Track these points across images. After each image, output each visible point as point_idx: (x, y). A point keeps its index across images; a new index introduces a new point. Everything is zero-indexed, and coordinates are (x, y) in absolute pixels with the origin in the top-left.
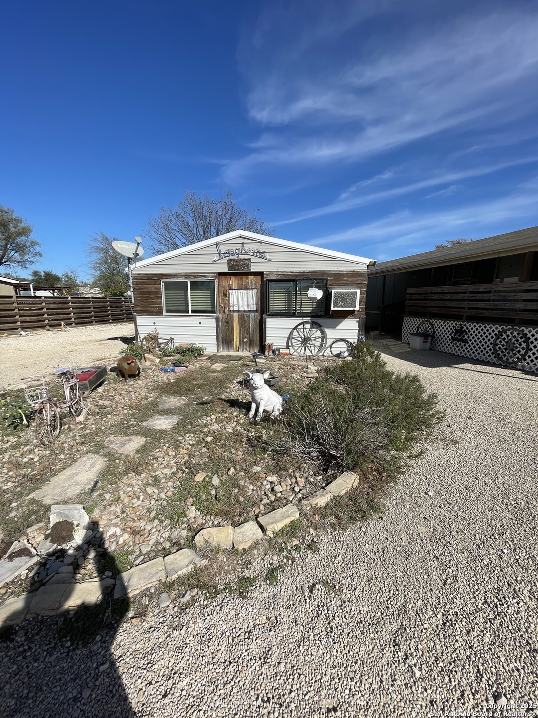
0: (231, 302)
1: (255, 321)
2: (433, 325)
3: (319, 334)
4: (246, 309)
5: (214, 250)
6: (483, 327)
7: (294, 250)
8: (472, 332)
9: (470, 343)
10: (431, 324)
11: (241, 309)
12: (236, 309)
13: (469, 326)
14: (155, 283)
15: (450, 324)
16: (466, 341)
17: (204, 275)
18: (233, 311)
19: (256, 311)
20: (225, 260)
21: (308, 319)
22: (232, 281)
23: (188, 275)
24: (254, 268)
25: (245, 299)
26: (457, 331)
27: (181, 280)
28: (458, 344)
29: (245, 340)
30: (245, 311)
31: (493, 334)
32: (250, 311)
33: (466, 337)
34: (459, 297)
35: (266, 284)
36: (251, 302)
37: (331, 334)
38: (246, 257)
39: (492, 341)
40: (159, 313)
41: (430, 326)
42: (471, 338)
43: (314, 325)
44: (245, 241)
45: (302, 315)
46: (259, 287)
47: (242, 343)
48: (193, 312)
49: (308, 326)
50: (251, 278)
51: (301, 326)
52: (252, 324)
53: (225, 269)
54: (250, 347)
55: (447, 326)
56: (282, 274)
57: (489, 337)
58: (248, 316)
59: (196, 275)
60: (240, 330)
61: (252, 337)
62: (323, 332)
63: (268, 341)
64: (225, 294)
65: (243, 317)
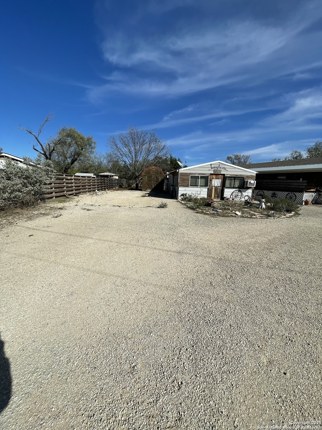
0: (212, 183)
1: (220, 189)
2: (264, 193)
3: (240, 194)
4: (217, 186)
5: (210, 166)
6: (282, 193)
7: (235, 168)
8: (278, 194)
9: (278, 197)
10: (263, 192)
11: (215, 186)
12: (213, 185)
13: (277, 192)
14: (187, 176)
15: (270, 192)
16: (276, 197)
17: (205, 174)
18: (213, 186)
19: (221, 186)
20: (213, 170)
21: (238, 189)
22: (214, 177)
23: (199, 174)
24: (222, 173)
25: (217, 183)
26: (273, 194)
27: (197, 175)
28: (273, 198)
29: (216, 196)
30: (216, 186)
31: (285, 195)
32: (218, 186)
33: (276, 196)
34: (274, 183)
35: (224, 178)
36: (219, 183)
37: (244, 194)
38: (220, 169)
39: (285, 196)
40: (187, 186)
41: (263, 193)
42: (278, 196)
43: (239, 191)
44: (220, 164)
45: (236, 188)
46: (222, 178)
47: (215, 197)
48: (200, 186)
49: (237, 191)
50: (220, 176)
51: (235, 192)
52: (219, 191)
53: (213, 173)
54: (217, 198)
55: (269, 192)
56: (231, 175)
57: (284, 195)
58: (218, 188)
59: (203, 174)
60: (215, 192)
61: (219, 195)
62: (241, 193)
63: (225, 196)
64: (211, 181)
65: (216, 188)
